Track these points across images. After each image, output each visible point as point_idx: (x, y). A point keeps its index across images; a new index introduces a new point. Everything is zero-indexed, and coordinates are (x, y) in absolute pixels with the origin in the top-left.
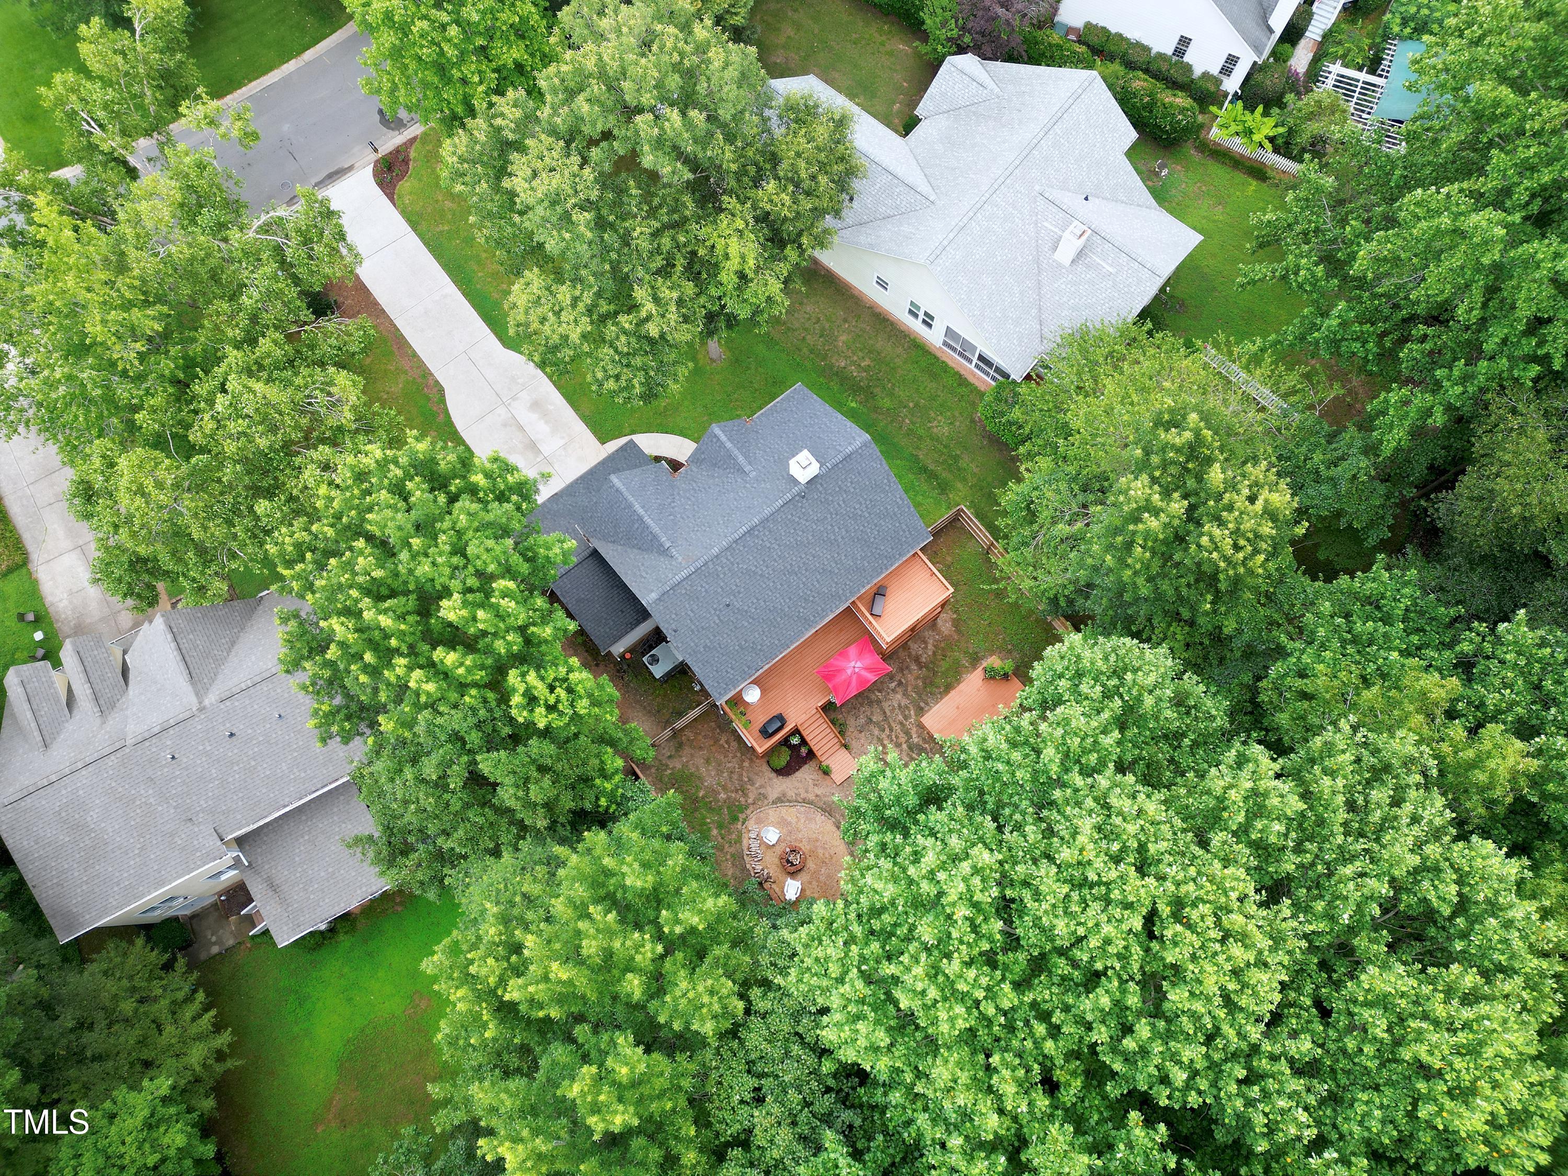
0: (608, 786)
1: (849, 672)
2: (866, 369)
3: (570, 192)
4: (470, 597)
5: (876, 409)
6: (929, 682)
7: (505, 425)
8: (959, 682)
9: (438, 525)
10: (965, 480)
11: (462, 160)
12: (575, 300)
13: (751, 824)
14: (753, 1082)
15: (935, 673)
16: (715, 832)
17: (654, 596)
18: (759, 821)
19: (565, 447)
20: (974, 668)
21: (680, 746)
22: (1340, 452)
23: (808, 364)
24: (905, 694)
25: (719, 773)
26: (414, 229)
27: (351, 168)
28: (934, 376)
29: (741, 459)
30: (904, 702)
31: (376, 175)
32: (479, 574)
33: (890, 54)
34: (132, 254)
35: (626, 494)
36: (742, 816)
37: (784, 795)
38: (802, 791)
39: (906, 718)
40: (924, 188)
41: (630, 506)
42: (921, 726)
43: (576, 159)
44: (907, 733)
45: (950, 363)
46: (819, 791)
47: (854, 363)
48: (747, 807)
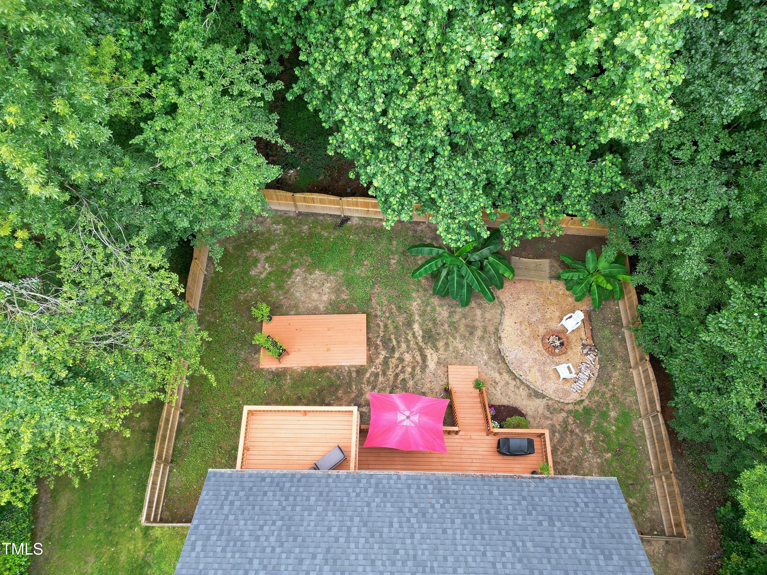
8: (309, 369)
18: (567, 393)
20: (286, 370)
37: (530, 396)
38: (511, 387)
44: (386, 362)
46: (497, 376)
48: (569, 412)
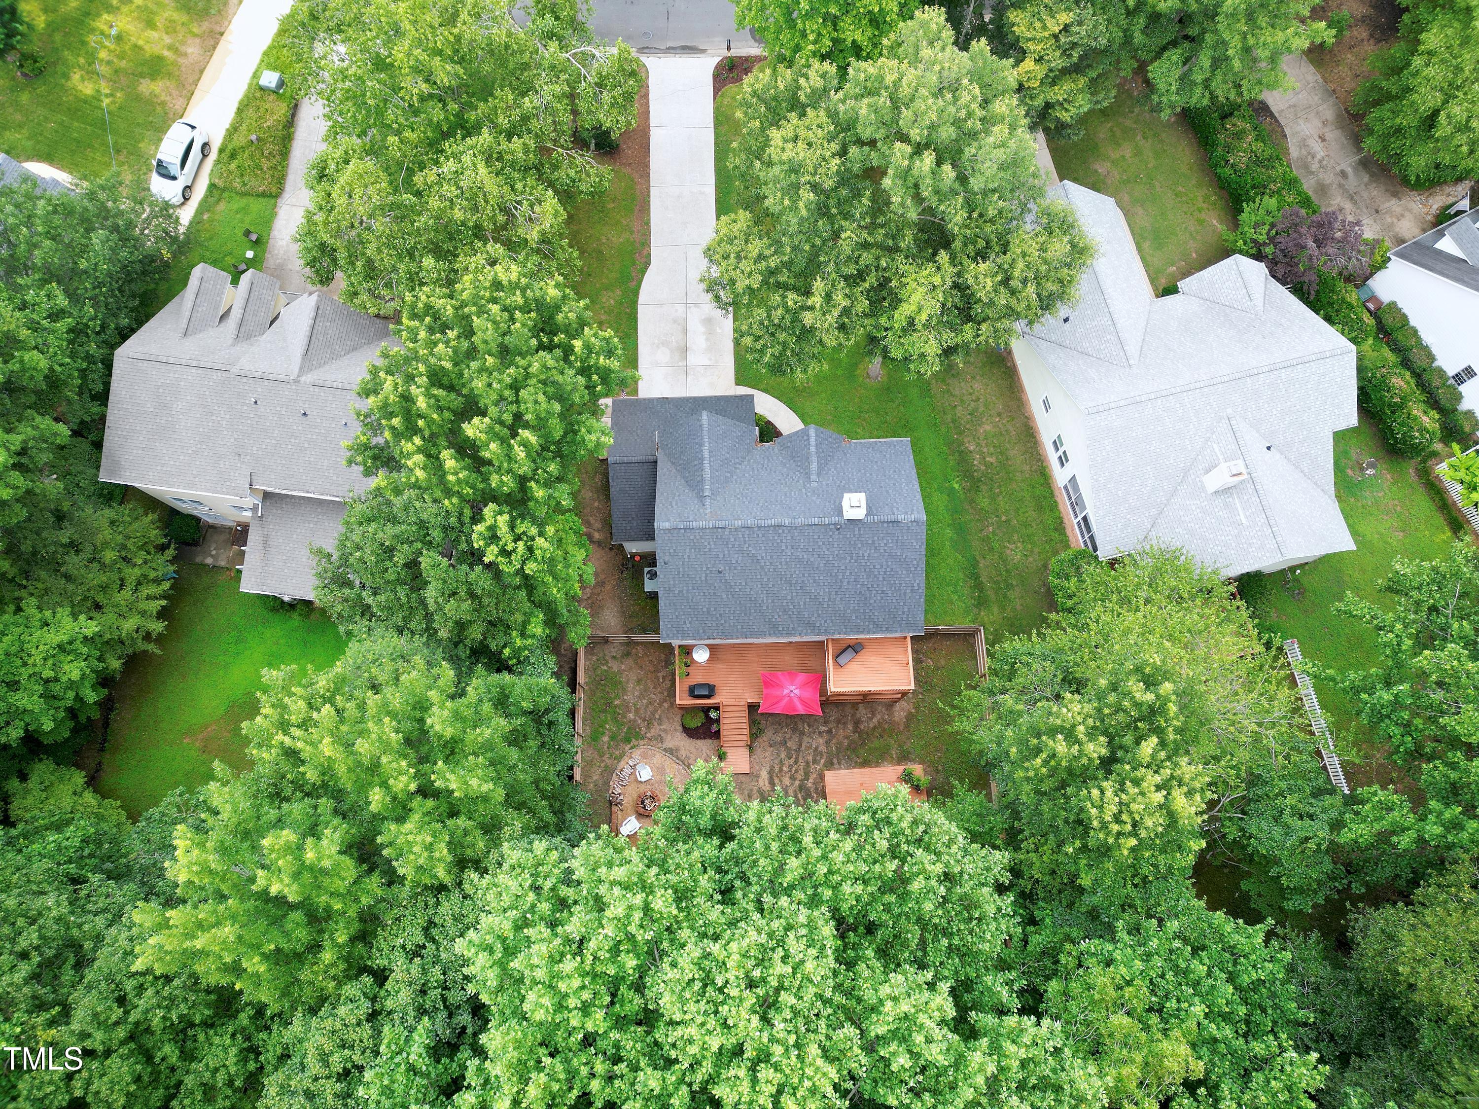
0: (519, 642)
1: (786, 692)
2: (988, 465)
3: (811, 169)
4: (497, 428)
5: (972, 502)
6: (853, 748)
7: (675, 321)
8: (878, 765)
9: (518, 359)
10: (1003, 608)
11: (755, 94)
12: (760, 257)
13: (637, 754)
14: (420, 939)
15: (863, 744)
16: (606, 739)
17: (667, 525)
18: (644, 756)
19: (706, 367)
20: (899, 763)
21: (628, 654)
22: (1312, 810)
23: (944, 430)
24: (827, 743)
25: (641, 697)
26: (716, 127)
27: (703, 51)
28: (1039, 508)
29: (814, 466)
30: (822, 748)
31: (717, 67)
32: (518, 416)
33: (1200, 222)
34: (464, 16)
35: (705, 433)
36: (634, 742)
37: (677, 750)
38: (692, 757)
39: (815, 761)
40: (1132, 349)
41: (701, 445)
42: (821, 777)
43: (835, 147)
44: (807, 775)
45: (1061, 507)
47: (981, 453)
48: (643, 738)
